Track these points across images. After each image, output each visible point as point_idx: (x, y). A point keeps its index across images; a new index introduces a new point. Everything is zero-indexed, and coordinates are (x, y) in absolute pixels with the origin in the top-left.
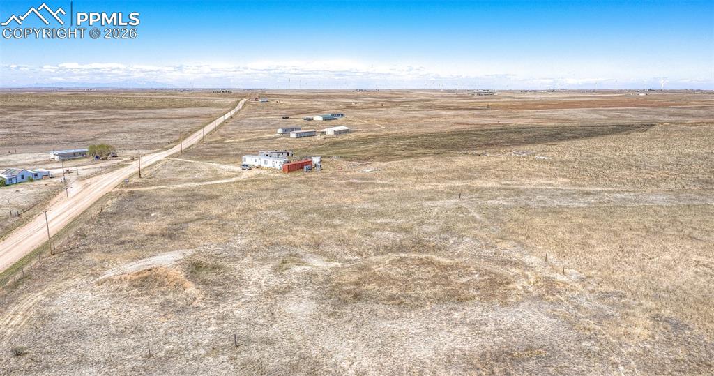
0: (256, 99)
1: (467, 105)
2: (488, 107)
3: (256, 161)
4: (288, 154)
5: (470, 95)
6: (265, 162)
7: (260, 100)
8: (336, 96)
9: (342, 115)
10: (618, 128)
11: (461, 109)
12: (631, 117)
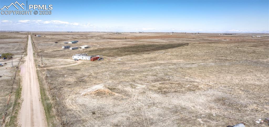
0: (35, 35)
1: (117, 38)
2: (126, 38)
3: (78, 57)
4: (86, 55)
5: (113, 34)
6: (82, 58)
7: (37, 36)
8: (64, 34)
9: (78, 41)
10: (179, 45)
11: (118, 39)
12: (176, 42)
